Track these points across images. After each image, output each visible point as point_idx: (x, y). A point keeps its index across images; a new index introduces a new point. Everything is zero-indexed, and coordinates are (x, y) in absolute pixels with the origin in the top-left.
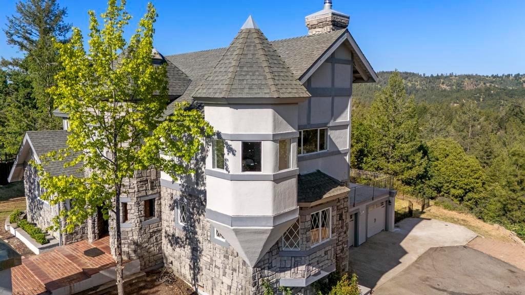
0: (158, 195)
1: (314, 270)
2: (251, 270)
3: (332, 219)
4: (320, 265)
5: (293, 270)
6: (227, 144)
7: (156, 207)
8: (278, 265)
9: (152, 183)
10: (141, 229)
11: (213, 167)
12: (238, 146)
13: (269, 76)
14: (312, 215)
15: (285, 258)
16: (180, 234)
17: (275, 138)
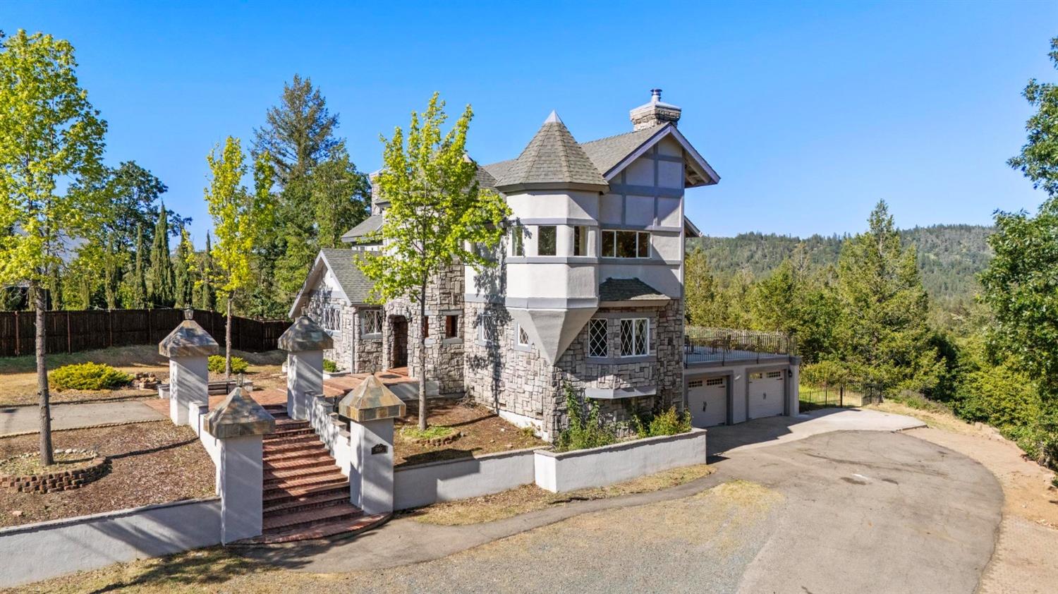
0: (461, 312)
1: (626, 385)
2: (551, 368)
3: (651, 333)
4: (634, 380)
5: (599, 379)
6: (525, 229)
7: (459, 326)
8: (584, 372)
9: (455, 297)
10: (441, 347)
11: (513, 255)
12: (534, 230)
13: (564, 164)
14: (623, 322)
15: (591, 366)
16: (483, 353)
17: (569, 222)
